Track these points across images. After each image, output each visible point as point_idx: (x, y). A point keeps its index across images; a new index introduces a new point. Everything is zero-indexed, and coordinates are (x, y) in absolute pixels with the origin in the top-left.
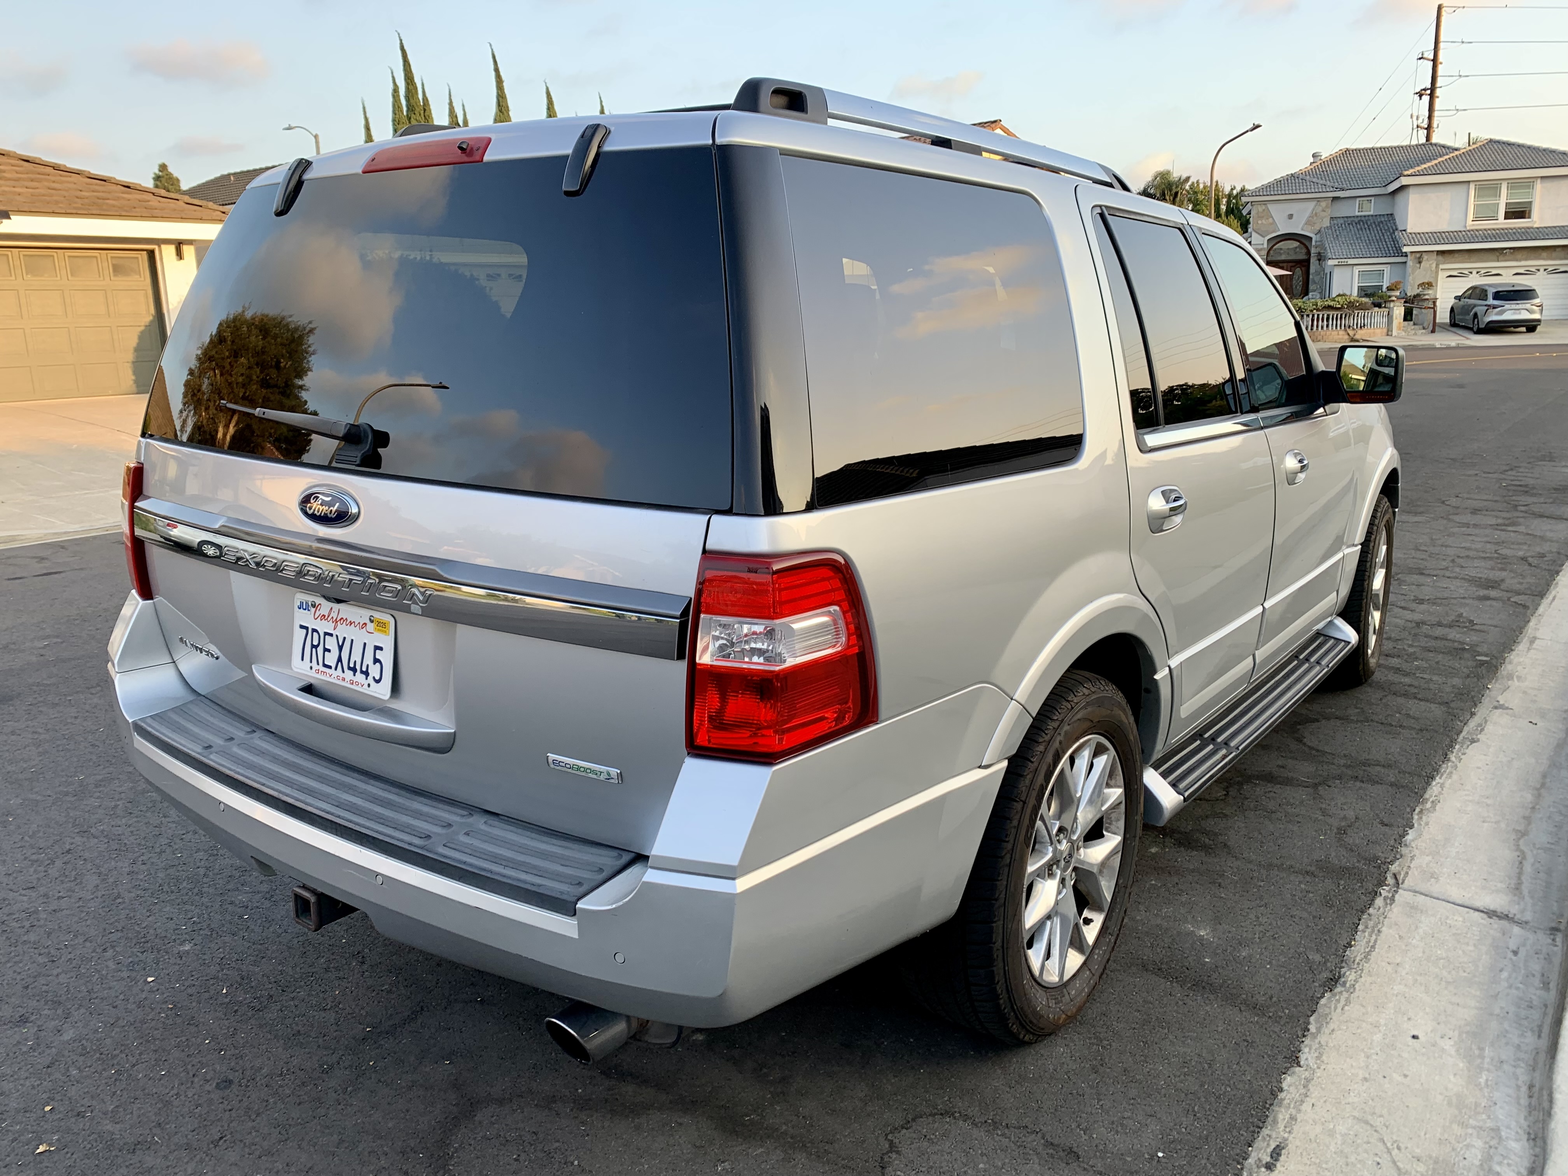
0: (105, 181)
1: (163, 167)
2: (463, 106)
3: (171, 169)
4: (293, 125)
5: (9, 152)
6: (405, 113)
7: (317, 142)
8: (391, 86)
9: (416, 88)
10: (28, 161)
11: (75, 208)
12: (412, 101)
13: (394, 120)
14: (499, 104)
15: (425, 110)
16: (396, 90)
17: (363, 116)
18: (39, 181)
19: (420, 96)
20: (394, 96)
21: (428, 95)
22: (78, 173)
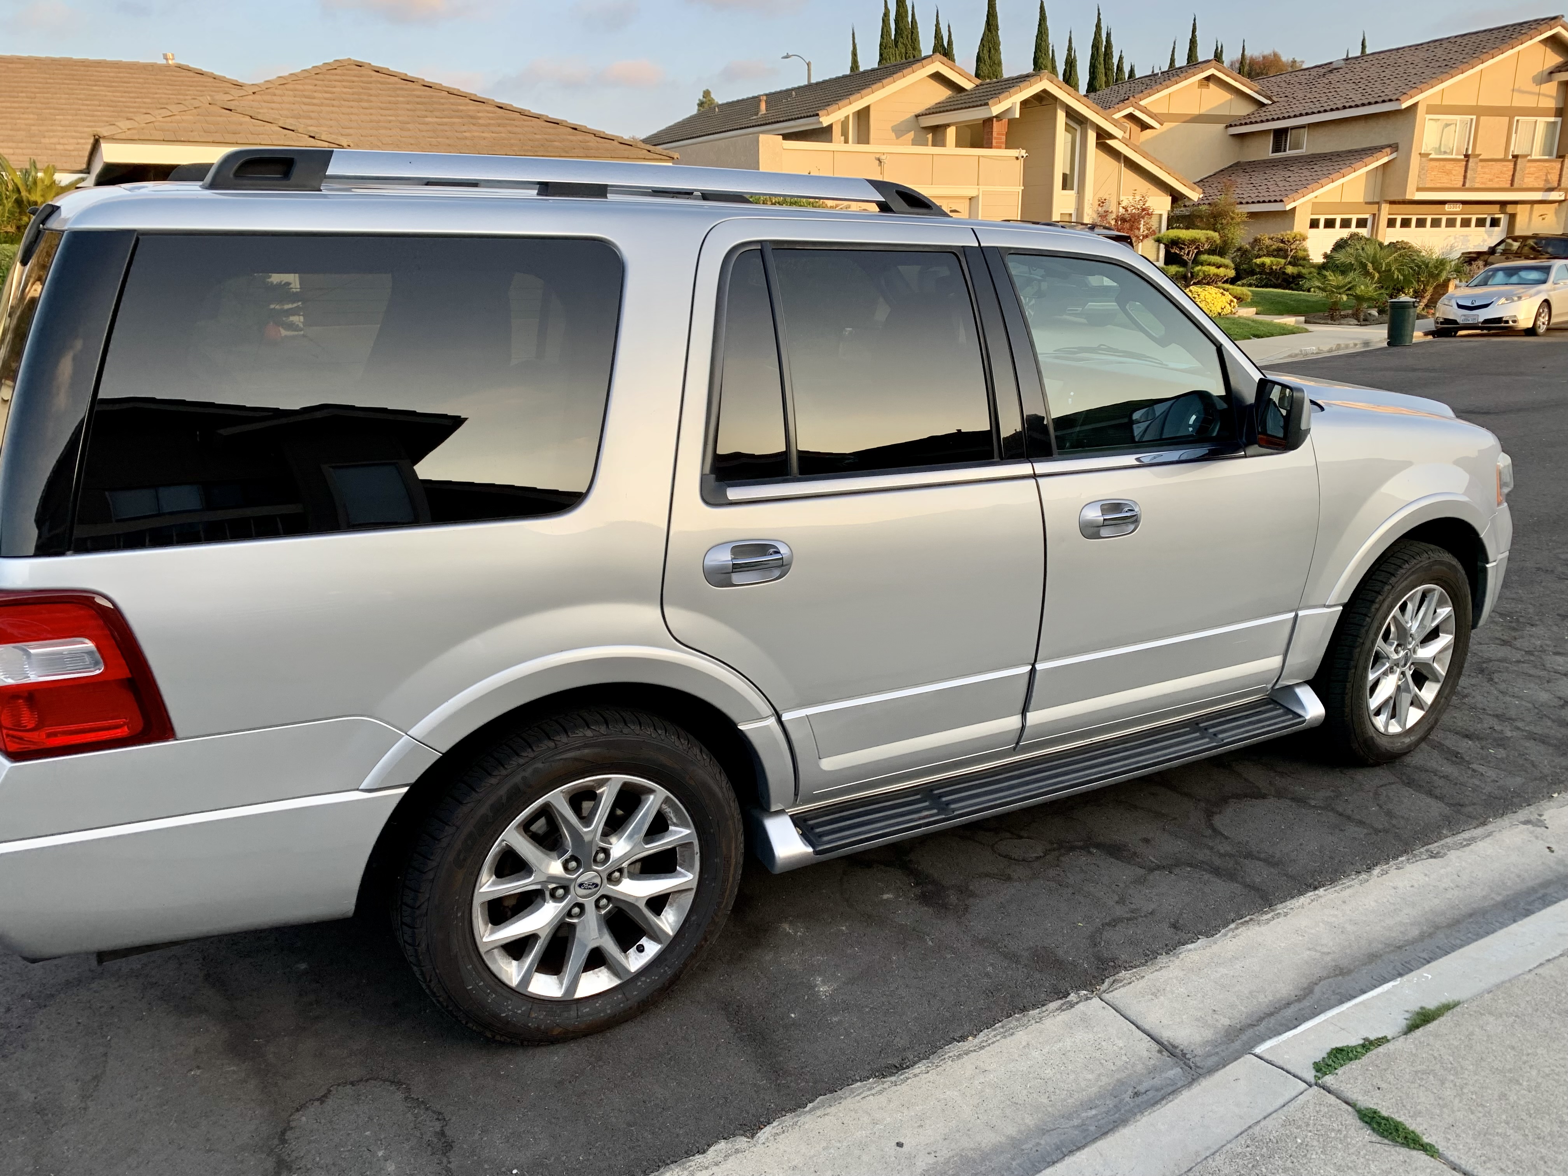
0: (558, 124)
1: (707, 93)
2: (949, 26)
3: (713, 96)
4: (790, 54)
5: (489, 100)
6: (893, 37)
7: (809, 70)
8: (883, 10)
9: (907, 11)
10: (501, 108)
11: (524, 151)
12: (901, 25)
13: (881, 45)
14: (988, 23)
15: (912, 33)
16: (886, 15)
17: (852, 42)
18: (504, 126)
19: (910, 20)
20: (883, 20)
21: (917, 17)
22: (537, 117)
